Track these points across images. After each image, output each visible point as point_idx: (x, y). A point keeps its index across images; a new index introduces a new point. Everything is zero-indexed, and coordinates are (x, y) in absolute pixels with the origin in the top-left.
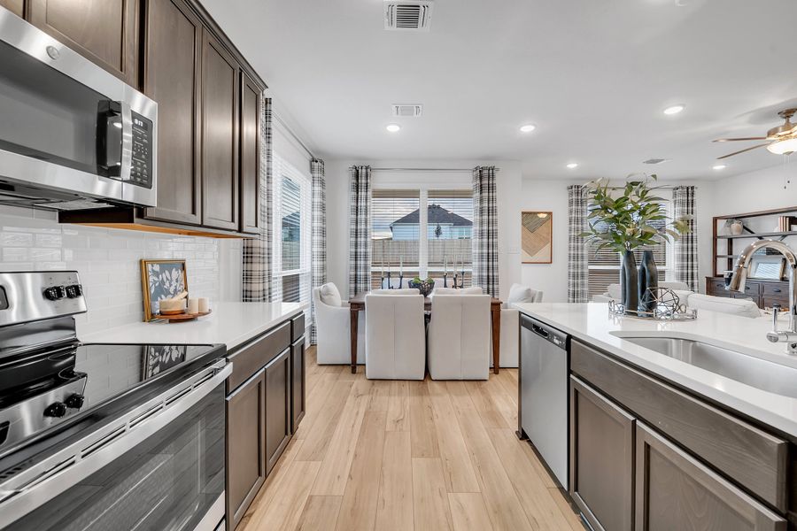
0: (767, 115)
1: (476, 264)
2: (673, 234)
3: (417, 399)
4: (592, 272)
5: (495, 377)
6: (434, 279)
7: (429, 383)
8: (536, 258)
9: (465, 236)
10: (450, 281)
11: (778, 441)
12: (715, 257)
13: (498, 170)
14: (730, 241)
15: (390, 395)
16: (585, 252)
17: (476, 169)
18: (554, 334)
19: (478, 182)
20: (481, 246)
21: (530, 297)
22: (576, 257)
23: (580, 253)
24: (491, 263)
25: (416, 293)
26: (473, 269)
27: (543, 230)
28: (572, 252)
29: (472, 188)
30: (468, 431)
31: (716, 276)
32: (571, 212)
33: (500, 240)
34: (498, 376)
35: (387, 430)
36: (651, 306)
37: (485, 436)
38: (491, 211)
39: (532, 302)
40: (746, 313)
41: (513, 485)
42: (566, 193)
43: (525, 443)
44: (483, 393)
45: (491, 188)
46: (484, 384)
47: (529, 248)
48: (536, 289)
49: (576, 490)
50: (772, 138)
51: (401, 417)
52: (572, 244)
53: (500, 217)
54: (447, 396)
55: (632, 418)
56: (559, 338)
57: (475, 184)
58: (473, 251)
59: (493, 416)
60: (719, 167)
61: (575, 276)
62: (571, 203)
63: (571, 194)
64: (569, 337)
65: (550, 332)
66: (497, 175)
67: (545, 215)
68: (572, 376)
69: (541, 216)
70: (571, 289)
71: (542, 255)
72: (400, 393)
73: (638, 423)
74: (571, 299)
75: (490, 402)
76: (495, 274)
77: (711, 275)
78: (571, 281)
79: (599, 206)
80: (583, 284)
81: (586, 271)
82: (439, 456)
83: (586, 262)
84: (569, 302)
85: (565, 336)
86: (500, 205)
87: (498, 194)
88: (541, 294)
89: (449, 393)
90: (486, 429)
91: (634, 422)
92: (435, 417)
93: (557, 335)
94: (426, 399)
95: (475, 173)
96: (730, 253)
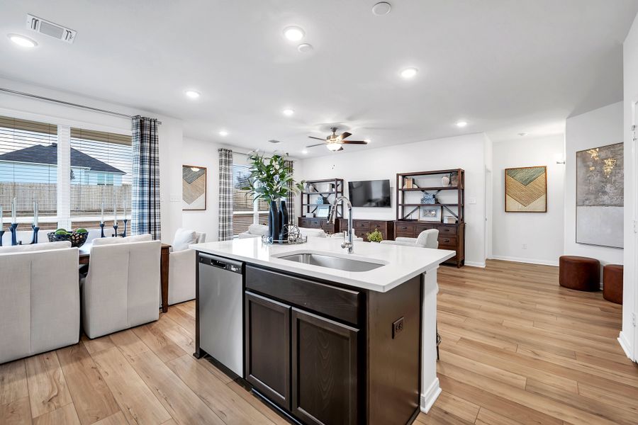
0: (326, 128)
1: (136, 211)
2: (297, 191)
3: (74, 367)
4: (236, 216)
5: (165, 316)
6: (88, 230)
7: (87, 344)
8: (194, 205)
9: (106, 182)
10: (109, 230)
11: (357, 293)
12: (302, 205)
13: (160, 123)
14: (308, 195)
15: (27, 375)
16: (231, 201)
17: (137, 117)
18: (230, 264)
19: (139, 131)
20: (142, 194)
21: (195, 238)
22: (225, 205)
23: (227, 201)
24: (152, 211)
25: (65, 246)
26: (133, 217)
27: (199, 181)
28: (222, 201)
29: (131, 135)
30: (146, 372)
31: (302, 216)
32: (221, 169)
33: (162, 189)
34: (167, 314)
35: (34, 416)
36: (286, 237)
37: (166, 370)
38: (153, 161)
39: (197, 243)
40: (321, 236)
41: (200, 397)
42: (217, 154)
43: (203, 360)
44: (154, 333)
45: (153, 139)
46: (155, 325)
47: (188, 198)
48: (200, 232)
49: (250, 373)
50: (328, 141)
51: (55, 394)
52: (222, 194)
53: (162, 167)
54: (114, 350)
55: (289, 307)
56: (236, 266)
57: (134, 131)
58: (133, 199)
59: (170, 350)
60: (305, 152)
61: (224, 220)
62: (221, 162)
63: (221, 155)
64: (244, 263)
65: (228, 263)
66: (159, 128)
67: (198, 170)
68: (246, 292)
69: (194, 170)
70: (221, 230)
71: (199, 203)
72: (45, 368)
73: (293, 308)
74: (221, 238)
75: (164, 339)
76: (157, 221)
77: (300, 216)
78: (221, 223)
79: (256, 169)
80: (229, 225)
81: (232, 216)
82: (119, 409)
83: (231, 209)
84: (219, 240)
85: (241, 264)
86: (162, 155)
87: (161, 145)
88: (204, 235)
89: (116, 346)
90: (166, 363)
91: (291, 308)
92: (103, 374)
93: (233, 264)
94: (88, 363)
95: (134, 121)
96: (309, 203)
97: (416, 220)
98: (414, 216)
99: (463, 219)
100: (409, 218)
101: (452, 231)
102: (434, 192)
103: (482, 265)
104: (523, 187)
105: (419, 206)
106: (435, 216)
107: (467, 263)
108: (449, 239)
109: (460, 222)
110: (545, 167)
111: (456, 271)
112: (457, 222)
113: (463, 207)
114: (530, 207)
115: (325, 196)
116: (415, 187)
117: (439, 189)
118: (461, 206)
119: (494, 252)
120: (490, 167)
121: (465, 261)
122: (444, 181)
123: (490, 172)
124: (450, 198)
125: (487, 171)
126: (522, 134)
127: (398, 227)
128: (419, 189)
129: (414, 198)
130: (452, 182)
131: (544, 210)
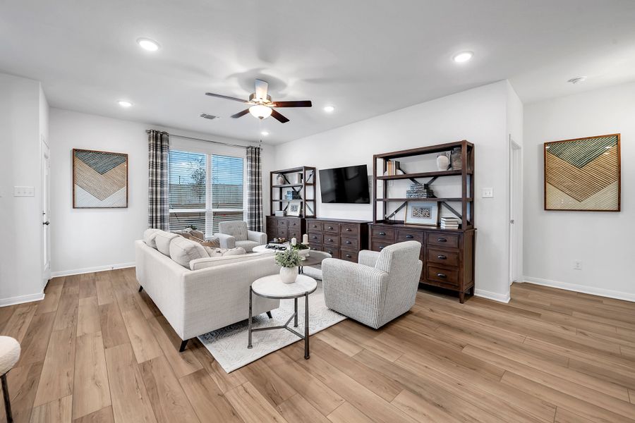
8: (109, 202)
12: (272, 201)
14: (281, 190)
16: (166, 196)
22: (156, 202)
27: (117, 171)
28: (153, 196)
31: (272, 215)
32: (150, 156)
47: (98, 191)
52: (152, 188)
61: (155, 220)
63: (149, 138)
71: (116, 199)
77: (269, 215)
78: (152, 225)
81: (168, 214)
83: (166, 206)
96: (281, 198)
97: (402, 222)
98: (399, 217)
99: (471, 223)
100: (393, 219)
101: (452, 241)
102: (426, 181)
103: (504, 298)
104: (576, 171)
105: (406, 202)
106: (429, 216)
107: (479, 292)
108: (446, 255)
109: (465, 227)
110: (617, 137)
111: (455, 311)
112: (460, 226)
113: (472, 203)
114: (589, 203)
115: (297, 189)
116: (400, 173)
117: (435, 176)
118: (469, 201)
119: (526, 270)
120: (518, 140)
121: (476, 289)
122: (439, 162)
123: (519, 148)
124: (450, 189)
125: (514, 146)
126: (574, 80)
127: (375, 232)
128: (406, 176)
129: (400, 190)
130: (454, 164)
131: (616, 208)
